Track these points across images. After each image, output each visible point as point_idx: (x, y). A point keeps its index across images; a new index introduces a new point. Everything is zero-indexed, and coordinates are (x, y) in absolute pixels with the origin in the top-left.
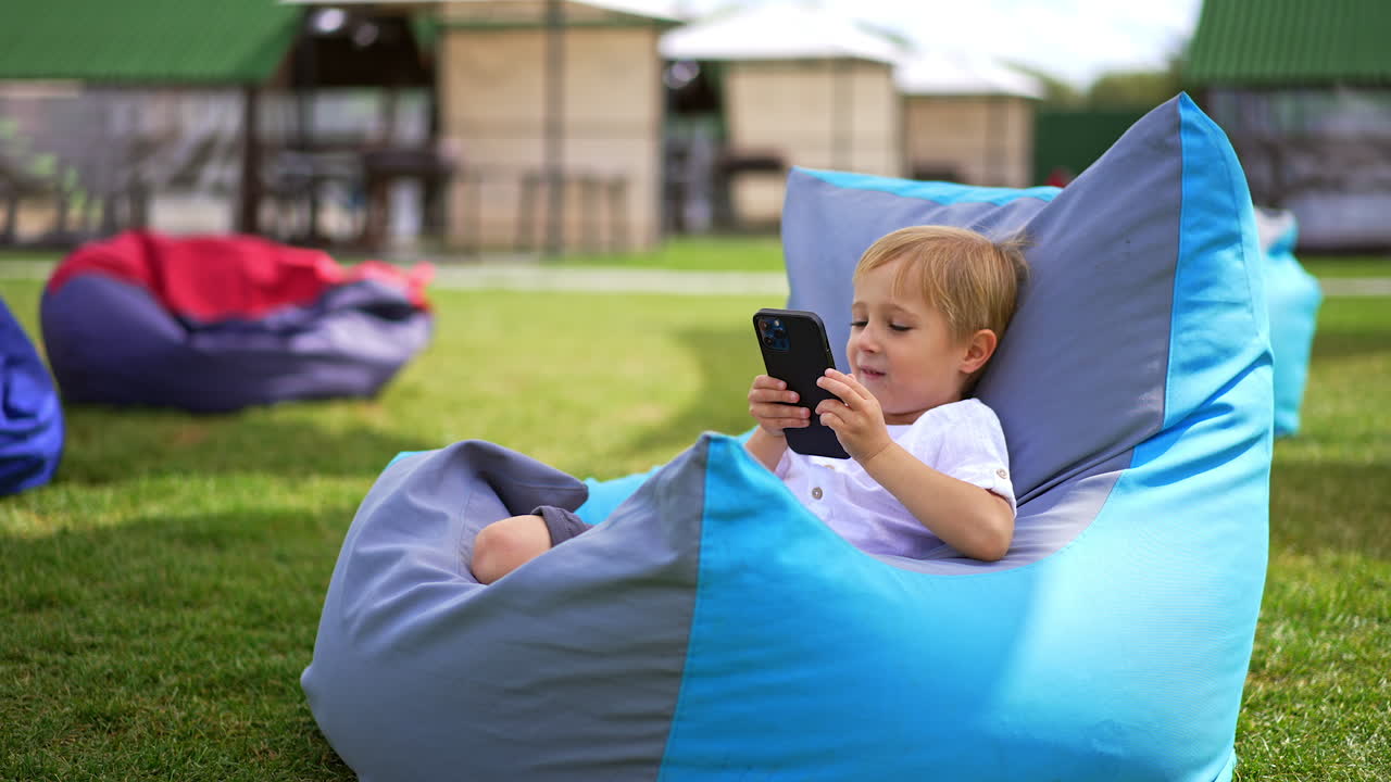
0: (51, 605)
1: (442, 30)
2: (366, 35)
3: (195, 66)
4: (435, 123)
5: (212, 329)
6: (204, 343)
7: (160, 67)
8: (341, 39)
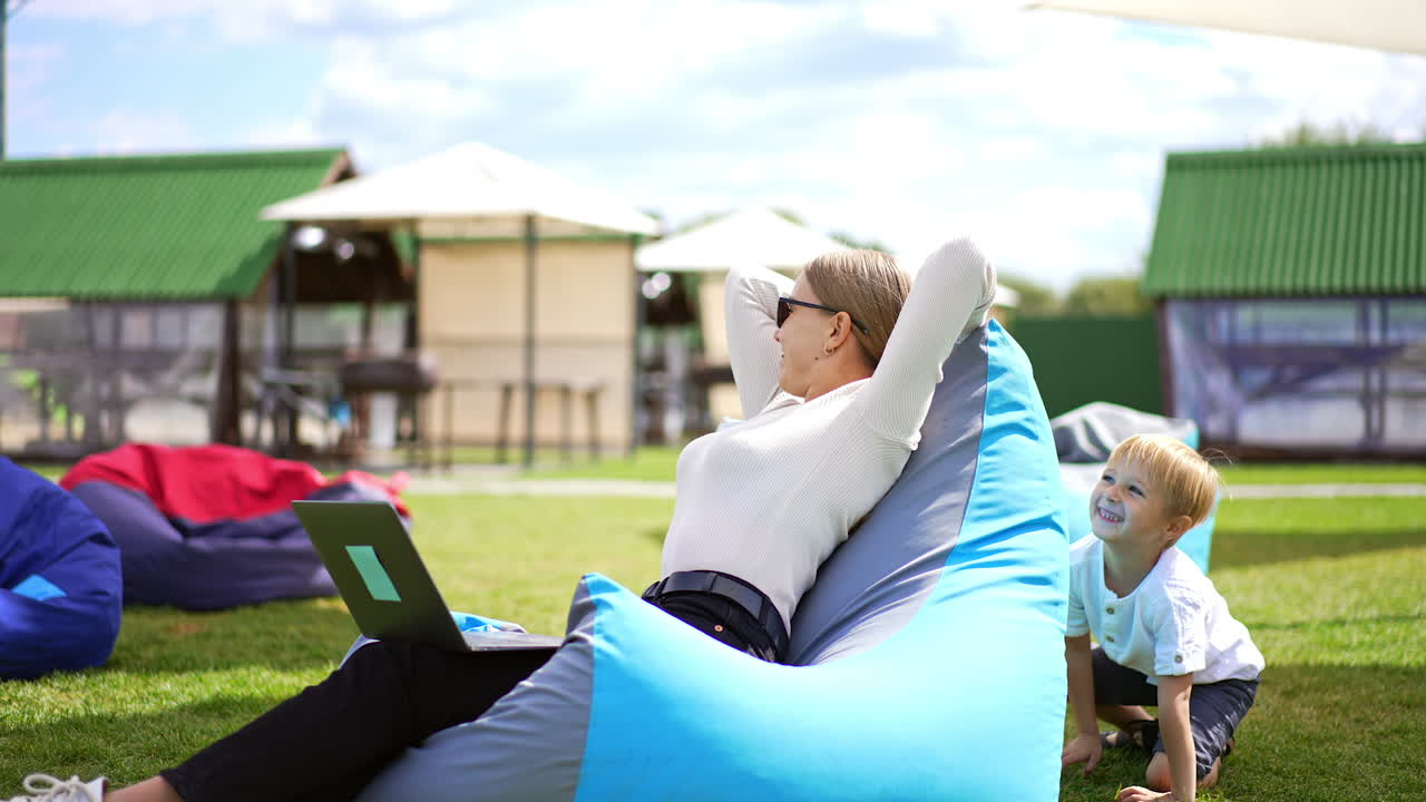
0: (83, 759)
1: (418, 244)
2: (346, 251)
3: (175, 284)
4: (412, 337)
5: (204, 532)
6: (199, 544)
7: (143, 286)
8: (324, 255)
